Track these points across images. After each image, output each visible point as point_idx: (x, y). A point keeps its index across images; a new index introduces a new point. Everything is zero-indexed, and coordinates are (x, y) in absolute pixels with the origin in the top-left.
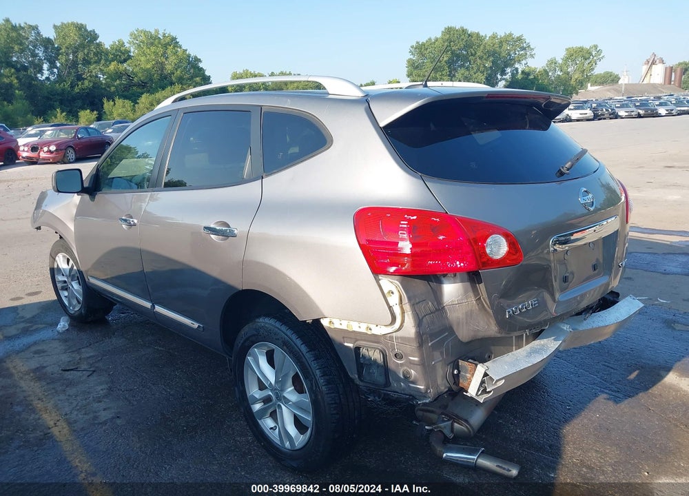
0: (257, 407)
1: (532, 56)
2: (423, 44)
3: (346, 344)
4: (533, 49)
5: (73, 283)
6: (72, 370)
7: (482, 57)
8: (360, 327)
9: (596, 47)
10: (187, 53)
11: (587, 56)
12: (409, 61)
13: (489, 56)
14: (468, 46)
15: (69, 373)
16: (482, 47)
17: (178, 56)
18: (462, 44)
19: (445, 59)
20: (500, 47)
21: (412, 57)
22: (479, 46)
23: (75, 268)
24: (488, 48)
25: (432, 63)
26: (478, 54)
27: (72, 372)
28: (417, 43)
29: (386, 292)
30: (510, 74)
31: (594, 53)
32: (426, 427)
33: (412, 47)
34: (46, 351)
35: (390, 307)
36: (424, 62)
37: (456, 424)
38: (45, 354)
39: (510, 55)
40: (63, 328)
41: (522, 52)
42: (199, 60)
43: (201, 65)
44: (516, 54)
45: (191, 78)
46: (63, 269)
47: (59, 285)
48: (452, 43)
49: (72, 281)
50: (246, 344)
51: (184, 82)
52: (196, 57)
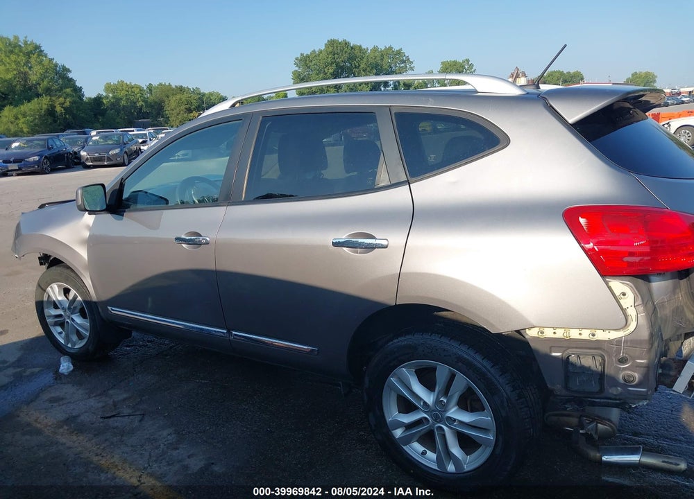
0: (398, 433)
1: (412, 69)
2: (308, 56)
3: (554, 354)
4: (412, 62)
5: (74, 317)
6: (114, 416)
7: (366, 69)
8: (580, 334)
9: (468, 61)
10: (54, 62)
11: (461, 69)
12: (294, 73)
13: (372, 68)
14: (351, 58)
15: (112, 419)
16: (365, 60)
17: (44, 66)
18: (346, 56)
19: (331, 71)
20: (382, 60)
21: (297, 69)
22: (362, 58)
23: (79, 298)
24: (371, 61)
25: (317, 75)
26: (362, 66)
27: (116, 418)
28: (302, 54)
29: (617, 293)
30: (392, 86)
31: (466, 67)
32: (581, 431)
33: (297, 59)
34: (63, 399)
35: (624, 310)
36: (309, 74)
37: (599, 425)
38: (65, 402)
39: (392, 68)
40: (68, 369)
41: (402, 65)
42: (69, 71)
43: (70, 75)
44: (396, 66)
45: (61, 89)
46: (59, 301)
47: (49, 320)
48: (336, 56)
49: (72, 314)
50: (392, 364)
51: (54, 93)
52: (64, 67)
